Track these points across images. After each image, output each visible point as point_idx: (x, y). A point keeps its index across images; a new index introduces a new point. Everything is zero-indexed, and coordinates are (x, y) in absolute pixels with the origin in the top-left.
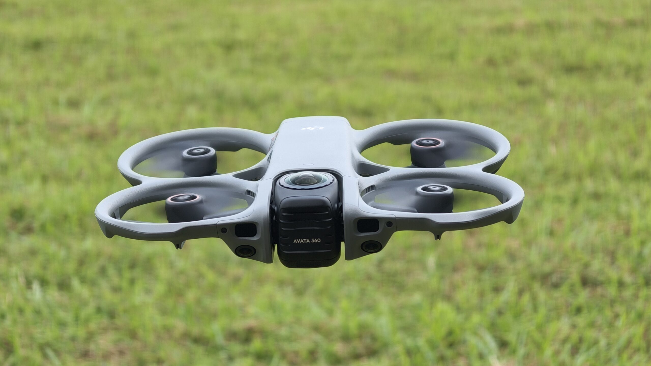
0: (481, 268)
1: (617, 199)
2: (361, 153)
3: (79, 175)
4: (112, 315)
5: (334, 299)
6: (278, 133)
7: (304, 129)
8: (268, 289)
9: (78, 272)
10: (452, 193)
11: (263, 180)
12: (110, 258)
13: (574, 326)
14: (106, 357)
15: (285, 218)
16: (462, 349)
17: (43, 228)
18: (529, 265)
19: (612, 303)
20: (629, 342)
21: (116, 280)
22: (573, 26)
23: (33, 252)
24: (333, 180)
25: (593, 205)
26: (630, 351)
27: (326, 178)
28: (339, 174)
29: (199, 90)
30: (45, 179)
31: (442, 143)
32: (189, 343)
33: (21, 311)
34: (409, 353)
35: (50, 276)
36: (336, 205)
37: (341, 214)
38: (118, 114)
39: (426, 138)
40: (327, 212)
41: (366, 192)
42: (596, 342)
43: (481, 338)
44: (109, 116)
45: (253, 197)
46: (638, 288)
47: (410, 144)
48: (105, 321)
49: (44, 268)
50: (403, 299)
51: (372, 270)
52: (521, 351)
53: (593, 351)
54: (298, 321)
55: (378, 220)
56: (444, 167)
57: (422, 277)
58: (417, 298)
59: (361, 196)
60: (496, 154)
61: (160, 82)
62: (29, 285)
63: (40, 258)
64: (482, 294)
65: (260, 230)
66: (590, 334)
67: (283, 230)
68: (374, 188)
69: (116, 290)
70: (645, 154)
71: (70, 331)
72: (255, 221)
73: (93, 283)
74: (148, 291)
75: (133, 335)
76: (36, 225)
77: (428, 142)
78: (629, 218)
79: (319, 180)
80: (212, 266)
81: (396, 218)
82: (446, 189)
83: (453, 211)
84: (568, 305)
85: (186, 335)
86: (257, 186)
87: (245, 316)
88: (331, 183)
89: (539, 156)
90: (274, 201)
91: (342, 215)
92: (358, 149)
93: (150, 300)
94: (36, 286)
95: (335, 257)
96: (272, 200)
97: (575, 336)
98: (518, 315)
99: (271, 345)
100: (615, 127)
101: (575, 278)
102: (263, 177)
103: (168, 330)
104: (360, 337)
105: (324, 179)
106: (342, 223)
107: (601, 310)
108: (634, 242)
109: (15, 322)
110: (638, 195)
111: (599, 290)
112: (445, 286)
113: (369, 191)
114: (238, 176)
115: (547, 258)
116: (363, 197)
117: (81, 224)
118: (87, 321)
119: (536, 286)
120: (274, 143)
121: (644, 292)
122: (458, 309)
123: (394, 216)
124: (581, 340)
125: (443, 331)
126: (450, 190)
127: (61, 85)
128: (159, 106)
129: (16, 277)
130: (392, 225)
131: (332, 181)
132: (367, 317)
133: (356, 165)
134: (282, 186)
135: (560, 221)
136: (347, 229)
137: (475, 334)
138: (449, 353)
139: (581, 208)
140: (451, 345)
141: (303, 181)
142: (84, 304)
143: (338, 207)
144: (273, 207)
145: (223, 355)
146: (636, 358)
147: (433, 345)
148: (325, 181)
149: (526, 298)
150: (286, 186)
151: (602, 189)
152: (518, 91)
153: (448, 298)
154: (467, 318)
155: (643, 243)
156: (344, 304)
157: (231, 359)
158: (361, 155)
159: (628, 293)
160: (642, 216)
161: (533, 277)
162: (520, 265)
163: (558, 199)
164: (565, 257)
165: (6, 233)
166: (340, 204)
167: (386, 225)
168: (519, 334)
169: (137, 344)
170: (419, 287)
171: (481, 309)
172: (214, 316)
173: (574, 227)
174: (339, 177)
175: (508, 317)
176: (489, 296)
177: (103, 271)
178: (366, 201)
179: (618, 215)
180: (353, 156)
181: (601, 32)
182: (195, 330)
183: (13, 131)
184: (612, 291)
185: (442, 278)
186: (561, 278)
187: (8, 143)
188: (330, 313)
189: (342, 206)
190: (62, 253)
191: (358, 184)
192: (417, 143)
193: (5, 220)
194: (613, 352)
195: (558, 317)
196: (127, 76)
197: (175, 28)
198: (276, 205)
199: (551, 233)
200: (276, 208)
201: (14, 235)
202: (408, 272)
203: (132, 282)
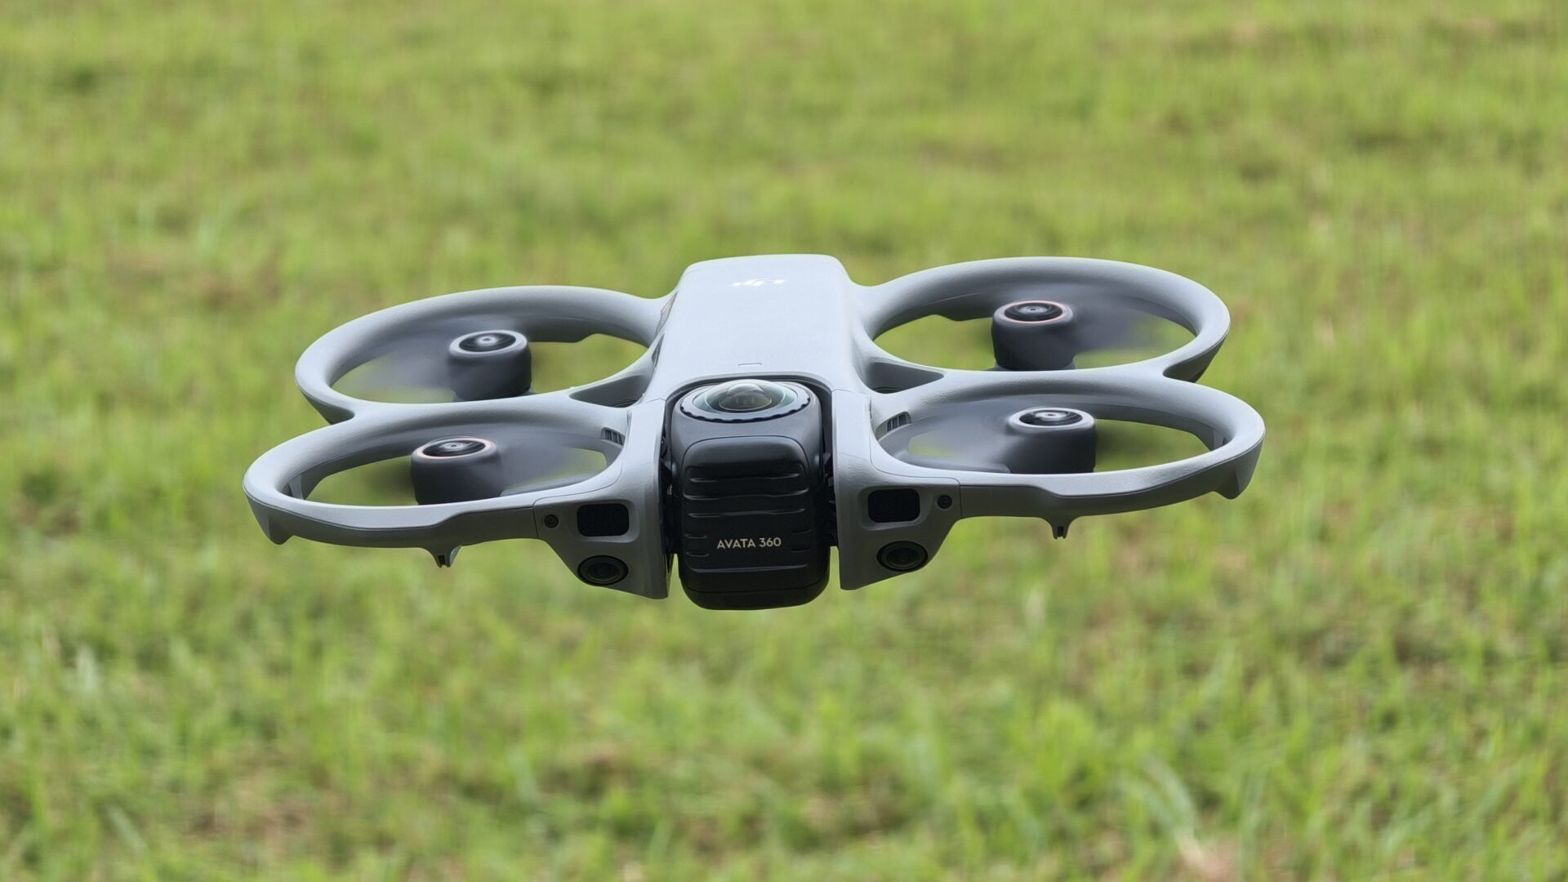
0: (1155, 620)
1: (1480, 453)
2: (878, 338)
3: (187, 394)
4: (268, 729)
5: (803, 693)
6: (676, 294)
7: (737, 284)
8: (644, 667)
9: (186, 626)
10: (1094, 427)
11: (644, 402)
12: (265, 594)
13: (1378, 759)
14: (256, 829)
15: (695, 489)
16: (1110, 813)
17: (102, 522)
18: (1271, 613)
19: (1470, 703)
20: (1510, 798)
21: (277, 647)
22: (1374, 36)
23: (77, 579)
24: (809, 400)
25: (1424, 469)
26: (1512, 818)
27: (792, 394)
28: (822, 387)
29: (475, 189)
30: (105, 403)
31: (1067, 313)
32: (453, 798)
33: (50, 719)
34: (984, 821)
35: (118, 635)
36: (817, 459)
37: (829, 480)
38: (280, 247)
39: (1029, 300)
40: (797, 475)
41: (889, 430)
42: (1431, 798)
43: (1156, 786)
44: (259, 251)
45: (618, 445)
46: (1532, 669)
47: (991, 319)
48: (251, 744)
49: (106, 616)
50: (966, 693)
51: (893, 622)
52: (1252, 819)
53: (1424, 819)
54: (715, 745)
55: (919, 493)
56: (1073, 368)
57: (1013, 641)
58: (1001, 690)
59: (877, 438)
60: (1196, 335)
61: (381, 169)
62: (68, 656)
63: (96, 593)
64: (1156, 683)
65: (636, 518)
66: (1417, 778)
67: (690, 518)
68: (907, 420)
69: (278, 669)
70: (1551, 343)
71: (168, 768)
72: (625, 498)
73: (222, 654)
74: (354, 673)
75: (319, 778)
76: (85, 513)
77: (1033, 312)
78: (1509, 500)
79: (776, 399)
80: (508, 611)
81: (960, 485)
82: (1078, 418)
83: (1094, 469)
84: (1364, 708)
85: (447, 779)
86: (629, 418)
87: (587, 732)
88: (804, 406)
89: (1293, 350)
90: (669, 451)
91: (833, 480)
92: (866, 331)
93: (359, 694)
94: (85, 662)
95: (816, 583)
96: (664, 451)
97: (1382, 784)
98: (1244, 732)
99: (651, 802)
100: (1474, 280)
101: (1380, 642)
102: (641, 396)
103: (403, 766)
104: (865, 782)
105: (786, 396)
106: (830, 502)
107: (1442, 721)
108: (1522, 558)
109: (34, 746)
110: (1532, 444)
111: (1439, 673)
112: (1069, 663)
113: (897, 427)
114: (583, 397)
115: (1312, 595)
116: (880, 440)
117: (194, 512)
118: (209, 744)
119: (1288, 664)
120: (666, 320)
121: (1546, 678)
122: (1101, 717)
123: (955, 483)
124: (1395, 793)
125: (1063, 770)
126: (1087, 420)
127: (143, 177)
128: (377, 228)
129: (38, 639)
130: (950, 505)
131: (806, 402)
132: (882, 737)
133: (862, 367)
134: (688, 414)
135: (1343, 506)
136: (846, 515)
137: (1143, 776)
138: (1078, 822)
139: (1394, 476)
140: (1084, 803)
141: (737, 402)
142: (202, 702)
143: (823, 462)
144: (668, 464)
145: (534, 827)
146: (1527, 835)
147: (1039, 803)
148: (789, 401)
149: (1263, 691)
150: (697, 415)
151: (1444, 430)
152: (1241, 194)
153: (1076, 690)
154: (1123, 739)
155: (1543, 560)
156: (827, 704)
157: (555, 835)
158: (876, 343)
159: (1507, 680)
160: (1542, 496)
161: (1280, 641)
162: (1248, 612)
163: (1340, 454)
164: (1357, 594)
165: (12, 532)
166: (826, 457)
167: (936, 504)
168: (1246, 778)
169: (329, 800)
170: (1007, 665)
171: (1153, 716)
172: (513, 732)
173: (1379, 520)
174: (823, 395)
175: (1220, 736)
176: (1175, 685)
177: (246, 625)
178: (891, 451)
179: (1485, 494)
180: (855, 345)
181: (1441, 52)
182: (469, 766)
183: (26, 288)
184: (1469, 675)
185: (1061, 642)
186: (1347, 645)
187: (16, 315)
188: (793, 725)
189: (831, 459)
190: (148, 582)
191: (868, 408)
192: (1008, 313)
193: (10, 502)
194: (1473, 820)
195: (1341, 737)
196: (301, 155)
197: (415, 39)
198: (673, 460)
199: (1323, 536)
200: (674, 467)
201: (31, 536)
202: (980, 629)
203: (317, 651)
